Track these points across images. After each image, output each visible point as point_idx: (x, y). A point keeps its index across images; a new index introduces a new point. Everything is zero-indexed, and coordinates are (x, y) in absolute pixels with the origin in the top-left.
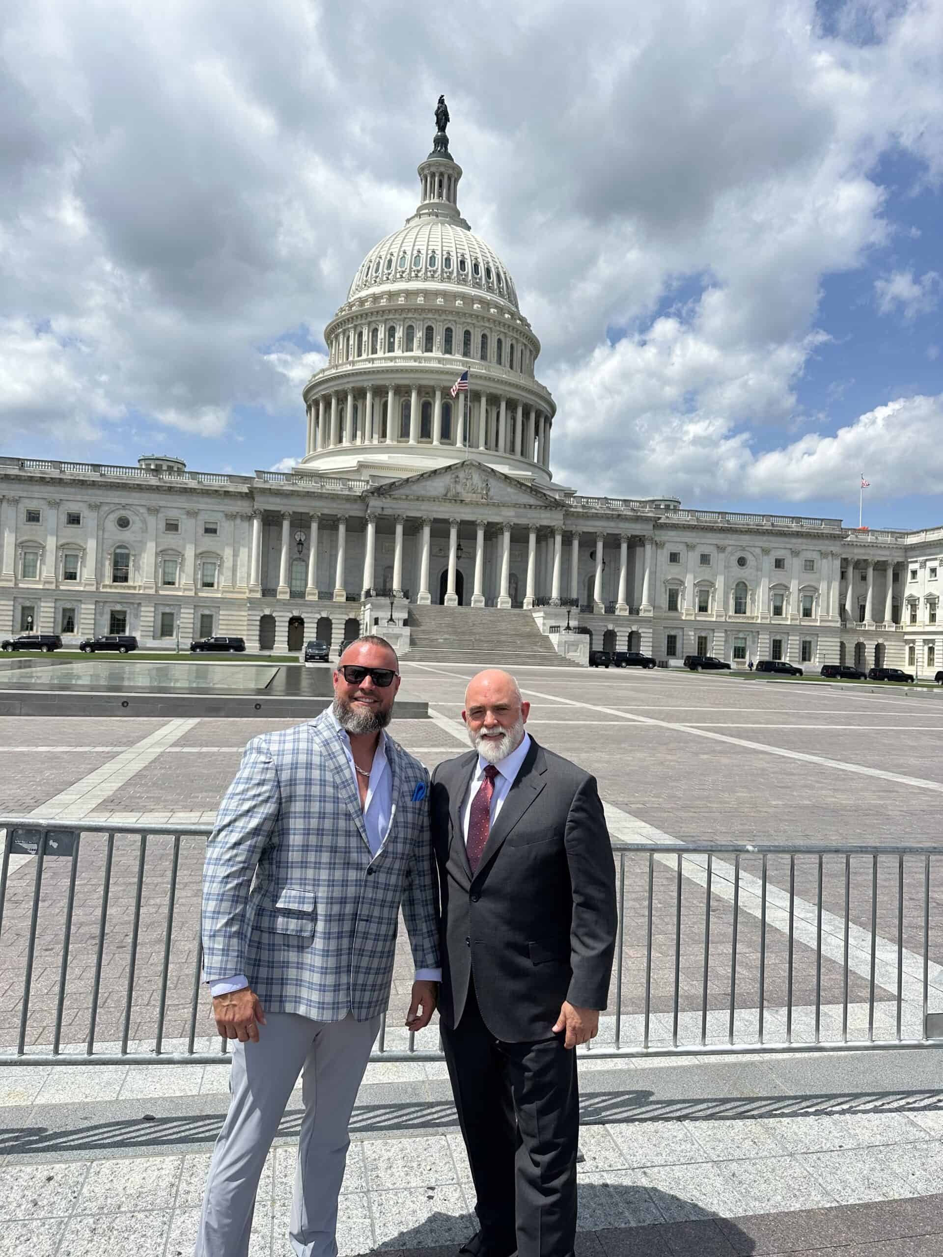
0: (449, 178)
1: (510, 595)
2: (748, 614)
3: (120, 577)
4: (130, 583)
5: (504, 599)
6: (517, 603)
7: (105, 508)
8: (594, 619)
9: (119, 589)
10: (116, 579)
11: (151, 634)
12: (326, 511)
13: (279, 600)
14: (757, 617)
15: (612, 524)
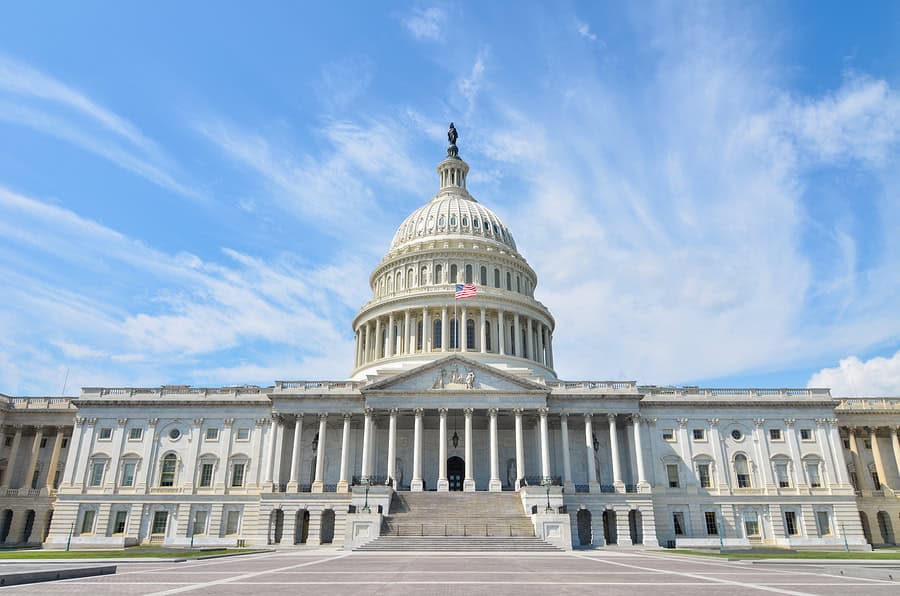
0: (459, 171)
1: (501, 479)
2: (753, 486)
3: (166, 483)
4: (174, 486)
5: (495, 484)
6: (508, 486)
7: (162, 423)
8: (589, 499)
9: (166, 491)
10: (164, 484)
11: (185, 532)
12: (333, 411)
13: (288, 495)
14: (764, 490)
15: (598, 405)
